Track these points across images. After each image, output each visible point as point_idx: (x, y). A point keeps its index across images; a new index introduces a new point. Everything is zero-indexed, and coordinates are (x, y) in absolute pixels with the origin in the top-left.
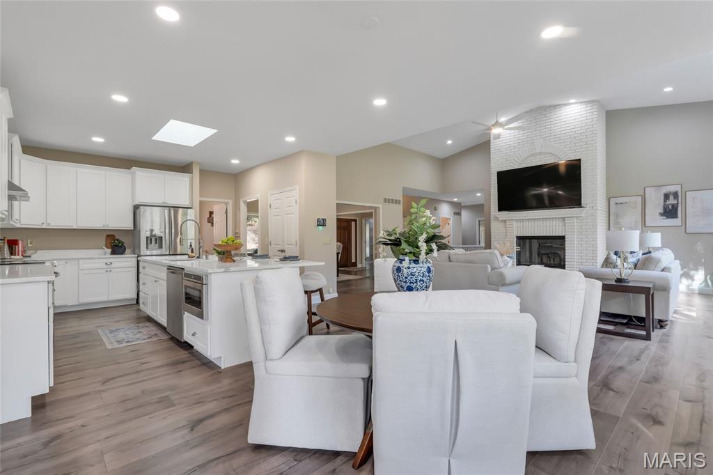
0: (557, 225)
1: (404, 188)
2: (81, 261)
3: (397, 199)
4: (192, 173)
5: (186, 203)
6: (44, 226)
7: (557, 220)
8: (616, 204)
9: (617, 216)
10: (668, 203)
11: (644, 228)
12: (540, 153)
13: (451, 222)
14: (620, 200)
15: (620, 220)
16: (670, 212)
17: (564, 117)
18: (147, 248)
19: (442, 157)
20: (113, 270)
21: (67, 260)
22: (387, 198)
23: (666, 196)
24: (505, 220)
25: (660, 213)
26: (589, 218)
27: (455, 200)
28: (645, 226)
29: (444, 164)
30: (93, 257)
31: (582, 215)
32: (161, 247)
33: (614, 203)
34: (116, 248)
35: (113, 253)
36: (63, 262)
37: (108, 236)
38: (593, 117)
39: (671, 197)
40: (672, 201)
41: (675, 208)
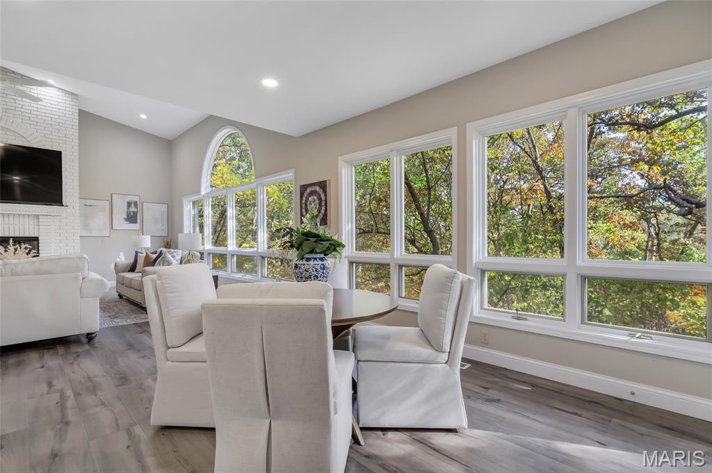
0: (28, 224)
7: (29, 218)
8: (85, 205)
9: (86, 218)
10: (130, 210)
11: (111, 230)
14: (89, 202)
15: (89, 222)
16: (132, 218)
23: (129, 204)
25: (125, 219)
26: (69, 218)
39: (133, 205)
40: (133, 209)
41: (135, 214)
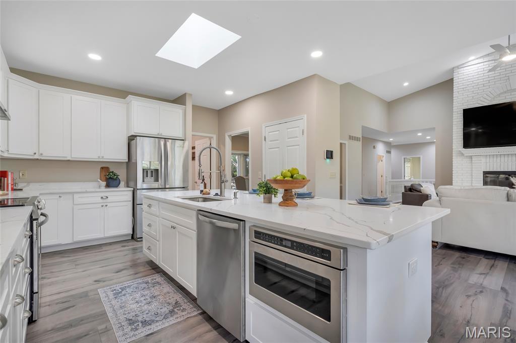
1: (363, 127)
2: (76, 196)
3: (359, 137)
4: (185, 105)
5: (180, 135)
6: (36, 157)
13: (384, 159)
18: (143, 181)
19: (389, 101)
20: (108, 204)
21: (60, 195)
22: (352, 135)
24: (471, 156)
29: (392, 106)
30: (88, 190)
32: (157, 180)
34: (110, 180)
35: (108, 186)
36: (57, 196)
37: (102, 168)
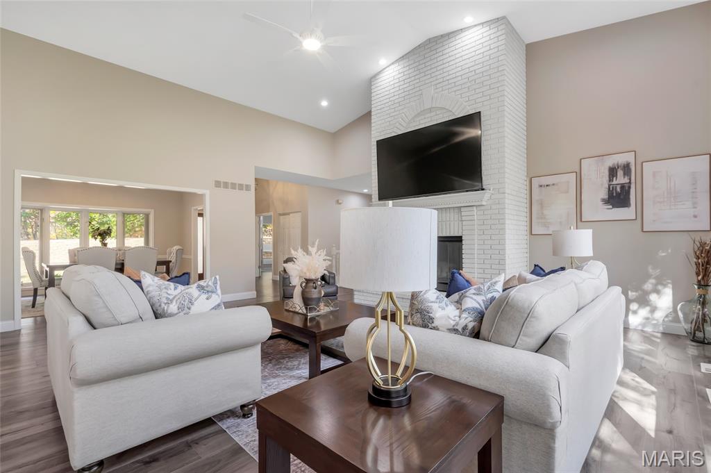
0: (452, 219)
1: (255, 167)
3: (244, 183)
7: (452, 211)
8: (541, 186)
9: (541, 204)
10: (615, 182)
11: (579, 223)
12: (430, 110)
14: (545, 180)
15: (546, 212)
16: (619, 198)
17: (460, 50)
19: (333, 131)
22: (222, 180)
23: (613, 172)
25: (603, 200)
26: (494, 207)
27: (366, 191)
28: (581, 221)
29: (335, 139)
31: (484, 203)
33: (537, 186)
38: (499, 43)
39: (620, 173)
40: (621, 179)
41: (625, 190)
